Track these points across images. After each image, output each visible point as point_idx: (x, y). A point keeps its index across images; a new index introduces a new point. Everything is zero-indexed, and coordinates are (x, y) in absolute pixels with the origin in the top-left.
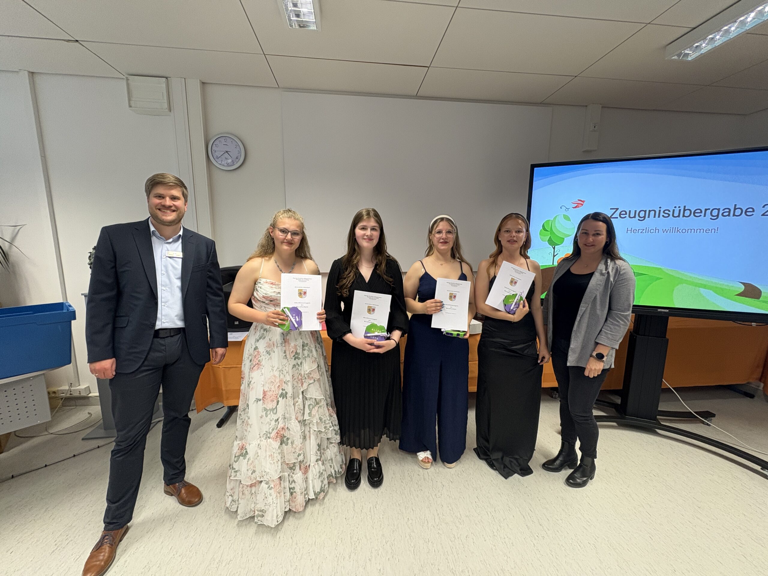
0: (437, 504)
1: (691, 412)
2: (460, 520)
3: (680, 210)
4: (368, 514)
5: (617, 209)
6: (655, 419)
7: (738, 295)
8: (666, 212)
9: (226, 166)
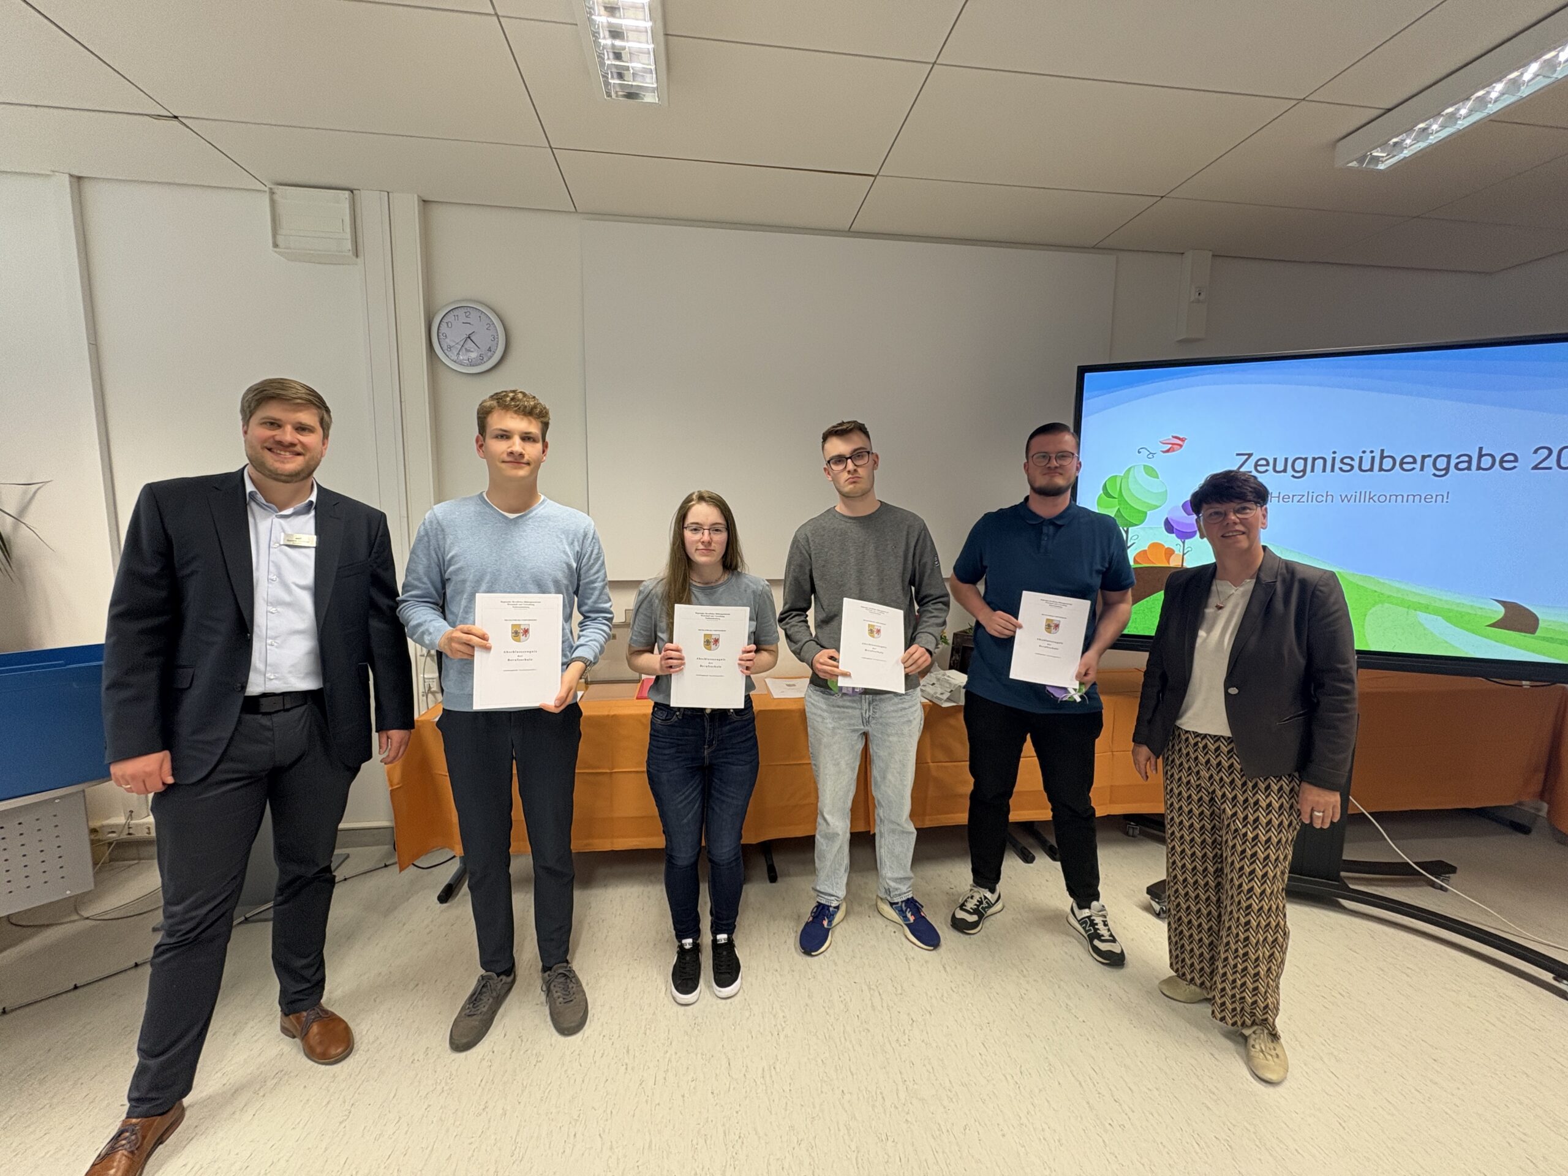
0: (901, 1059)
1: (1408, 863)
2: (949, 1093)
3: (1373, 458)
4: (758, 1083)
5: (1250, 455)
6: (1338, 878)
7: (1493, 625)
8: (1346, 461)
9: (467, 366)
